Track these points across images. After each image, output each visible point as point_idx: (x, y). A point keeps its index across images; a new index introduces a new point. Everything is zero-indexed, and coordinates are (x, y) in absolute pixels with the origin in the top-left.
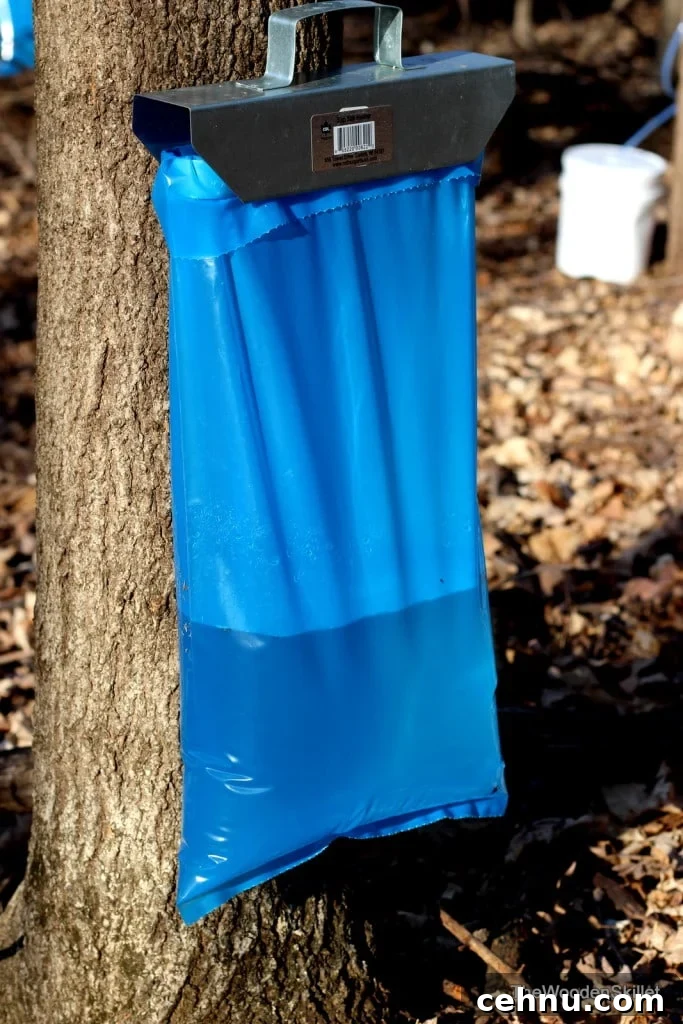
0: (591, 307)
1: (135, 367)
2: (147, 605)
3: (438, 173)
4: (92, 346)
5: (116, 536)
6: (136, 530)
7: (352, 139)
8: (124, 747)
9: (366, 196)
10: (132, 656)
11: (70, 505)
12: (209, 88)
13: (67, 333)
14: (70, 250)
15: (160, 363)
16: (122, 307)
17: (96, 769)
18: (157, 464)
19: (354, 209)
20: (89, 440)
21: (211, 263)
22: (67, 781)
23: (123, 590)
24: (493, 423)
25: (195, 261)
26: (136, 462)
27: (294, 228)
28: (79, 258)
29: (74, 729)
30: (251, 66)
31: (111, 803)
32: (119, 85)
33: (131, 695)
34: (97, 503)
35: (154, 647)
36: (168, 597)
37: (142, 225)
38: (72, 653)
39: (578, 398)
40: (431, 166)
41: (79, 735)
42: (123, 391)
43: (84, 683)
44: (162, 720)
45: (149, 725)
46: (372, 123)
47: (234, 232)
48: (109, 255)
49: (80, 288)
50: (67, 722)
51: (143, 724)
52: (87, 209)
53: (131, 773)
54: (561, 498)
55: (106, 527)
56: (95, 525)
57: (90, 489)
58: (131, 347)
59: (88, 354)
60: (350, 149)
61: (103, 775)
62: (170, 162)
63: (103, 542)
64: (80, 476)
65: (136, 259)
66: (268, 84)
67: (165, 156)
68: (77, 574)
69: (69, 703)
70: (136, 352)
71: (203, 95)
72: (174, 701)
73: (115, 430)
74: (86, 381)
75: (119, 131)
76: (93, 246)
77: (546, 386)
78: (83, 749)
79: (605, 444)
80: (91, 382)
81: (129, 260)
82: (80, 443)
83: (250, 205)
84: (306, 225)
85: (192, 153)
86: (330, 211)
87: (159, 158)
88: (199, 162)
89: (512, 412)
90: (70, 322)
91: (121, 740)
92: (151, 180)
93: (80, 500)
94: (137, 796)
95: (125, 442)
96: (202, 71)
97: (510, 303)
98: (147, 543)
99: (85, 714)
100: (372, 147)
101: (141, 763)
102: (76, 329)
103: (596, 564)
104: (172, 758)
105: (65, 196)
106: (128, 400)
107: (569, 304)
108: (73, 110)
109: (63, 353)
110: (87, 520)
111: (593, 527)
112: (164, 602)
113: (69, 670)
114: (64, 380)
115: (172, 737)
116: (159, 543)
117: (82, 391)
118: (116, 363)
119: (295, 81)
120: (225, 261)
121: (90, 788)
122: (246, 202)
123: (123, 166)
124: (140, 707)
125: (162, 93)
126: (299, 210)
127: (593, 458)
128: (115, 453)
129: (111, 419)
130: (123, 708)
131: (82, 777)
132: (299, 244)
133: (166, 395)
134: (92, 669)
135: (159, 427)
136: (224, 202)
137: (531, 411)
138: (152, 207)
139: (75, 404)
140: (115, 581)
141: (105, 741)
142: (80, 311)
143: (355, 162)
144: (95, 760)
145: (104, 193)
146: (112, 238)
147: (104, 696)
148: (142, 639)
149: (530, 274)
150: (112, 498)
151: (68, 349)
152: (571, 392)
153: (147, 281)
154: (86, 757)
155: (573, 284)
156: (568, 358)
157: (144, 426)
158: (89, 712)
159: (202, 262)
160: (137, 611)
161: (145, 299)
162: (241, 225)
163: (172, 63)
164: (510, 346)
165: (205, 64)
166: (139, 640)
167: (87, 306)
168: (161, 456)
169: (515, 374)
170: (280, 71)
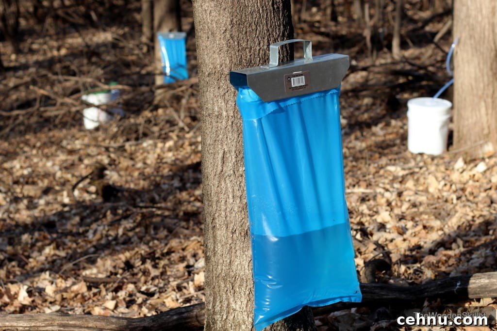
0: (421, 164)
1: (233, 157)
2: (240, 233)
3: (326, 92)
4: (219, 151)
5: (230, 212)
6: (236, 209)
7: (297, 82)
8: (235, 281)
9: (303, 99)
10: (236, 251)
11: (215, 203)
12: (252, 68)
13: (211, 148)
14: (211, 122)
15: (241, 155)
16: (228, 138)
17: (226, 289)
18: (242, 187)
19: (299, 103)
20: (220, 182)
21: (255, 121)
22: (217, 294)
23: (233, 229)
24: (377, 209)
25: (250, 121)
26: (235, 188)
27: (280, 110)
28: (214, 124)
29: (218, 277)
30: (265, 61)
31: (231, 300)
32: (225, 69)
33: (236, 264)
34: (223, 202)
35: (243, 247)
36: (247, 230)
37: (234, 112)
38: (217, 251)
39: (412, 198)
40: (323, 89)
41: (220, 278)
42: (230, 165)
43: (221, 261)
44: (247, 271)
45: (242, 273)
46: (304, 77)
47: (262, 111)
48: (224, 122)
49: (215, 133)
50: (216, 274)
51: (240, 273)
52: (216, 109)
53: (238, 289)
54: (402, 232)
55: (226, 209)
56: (222, 209)
57: (221, 197)
58: (232, 151)
59: (218, 154)
60: (297, 85)
61: (228, 291)
62: (241, 91)
63: (226, 214)
64: (217, 193)
65: (232, 123)
66: (270, 66)
67: (240, 89)
68: (218, 225)
69: (217, 268)
70: (234, 152)
71: (251, 70)
72: (250, 264)
73: (228, 178)
74: (218, 163)
75: (226, 83)
76: (219, 120)
77: (400, 194)
78: (222, 283)
79: (421, 213)
80: (219, 163)
81: (230, 123)
82: (217, 183)
83: (266, 103)
84: (284, 109)
85: (248, 88)
86: (292, 104)
87: (238, 91)
88: (250, 90)
89: (385, 204)
90: (212, 144)
91: (234, 279)
92: (236, 98)
93: (218, 201)
94: (240, 297)
95: (231, 181)
96: (250, 64)
97: (387, 165)
98: (239, 214)
99: (222, 271)
100: (304, 84)
101: (241, 285)
102: (214, 146)
103: (414, 253)
104: (250, 284)
105: (209, 105)
106: (232, 167)
107: (412, 164)
108: (210, 78)
109: (210, 155)
110: (220, 207)
111: (414, 241)
112: (246, 232)
113: (216, 257)
114: (211, 163)
115: (250, 276)
116: (243, 213)
117: (217, 166)
118: (227, 156)
119: (279, 65)
120: (260, 121)
121: (224, 295)
122: (266, 102)
123: (227, 94)
124: (239, 267)
125: (239, 70)
126: (282, 104)
127: (417, 219)
128: (228, 185)
129: (227, 174)
130: (234, 268)
131: (222, 292)
132: (283, 115)
133: (244, 165)
134: (224, 256)
135: (242, 176)
136: (258, 102)
137: (393, 204)
138: (236, 106)
139: (215, 171)
140: (230, 227)
141: (229, 279)
142: (215, 141)
143: (299, 89)
144: (225, 286)
145: (221, 103)
146: (224, 117)
147: (227, 265)
148: (239, 245)
149: (397, 154)
150: (228, 199)
151: (212, 153)
152: (410, 196)
153: (236, 130)
154: (223, 285)
155: (414, 157)
156: (410, 184)
157: (237, 175)
158: (223, 271)
159: (253, 121)
160: (237, 236)
161: (236, 136)
162: (264, 109)
163: (241, 62)
164: (387, 181)
165: (251, 62)
166: (238, 245)
167: (218, 139)
168: (243, 185)
169: (387, 190)
170: (274, 62)
